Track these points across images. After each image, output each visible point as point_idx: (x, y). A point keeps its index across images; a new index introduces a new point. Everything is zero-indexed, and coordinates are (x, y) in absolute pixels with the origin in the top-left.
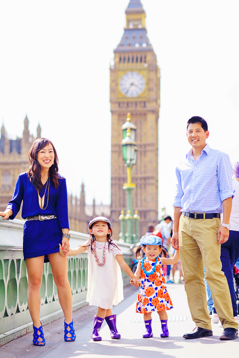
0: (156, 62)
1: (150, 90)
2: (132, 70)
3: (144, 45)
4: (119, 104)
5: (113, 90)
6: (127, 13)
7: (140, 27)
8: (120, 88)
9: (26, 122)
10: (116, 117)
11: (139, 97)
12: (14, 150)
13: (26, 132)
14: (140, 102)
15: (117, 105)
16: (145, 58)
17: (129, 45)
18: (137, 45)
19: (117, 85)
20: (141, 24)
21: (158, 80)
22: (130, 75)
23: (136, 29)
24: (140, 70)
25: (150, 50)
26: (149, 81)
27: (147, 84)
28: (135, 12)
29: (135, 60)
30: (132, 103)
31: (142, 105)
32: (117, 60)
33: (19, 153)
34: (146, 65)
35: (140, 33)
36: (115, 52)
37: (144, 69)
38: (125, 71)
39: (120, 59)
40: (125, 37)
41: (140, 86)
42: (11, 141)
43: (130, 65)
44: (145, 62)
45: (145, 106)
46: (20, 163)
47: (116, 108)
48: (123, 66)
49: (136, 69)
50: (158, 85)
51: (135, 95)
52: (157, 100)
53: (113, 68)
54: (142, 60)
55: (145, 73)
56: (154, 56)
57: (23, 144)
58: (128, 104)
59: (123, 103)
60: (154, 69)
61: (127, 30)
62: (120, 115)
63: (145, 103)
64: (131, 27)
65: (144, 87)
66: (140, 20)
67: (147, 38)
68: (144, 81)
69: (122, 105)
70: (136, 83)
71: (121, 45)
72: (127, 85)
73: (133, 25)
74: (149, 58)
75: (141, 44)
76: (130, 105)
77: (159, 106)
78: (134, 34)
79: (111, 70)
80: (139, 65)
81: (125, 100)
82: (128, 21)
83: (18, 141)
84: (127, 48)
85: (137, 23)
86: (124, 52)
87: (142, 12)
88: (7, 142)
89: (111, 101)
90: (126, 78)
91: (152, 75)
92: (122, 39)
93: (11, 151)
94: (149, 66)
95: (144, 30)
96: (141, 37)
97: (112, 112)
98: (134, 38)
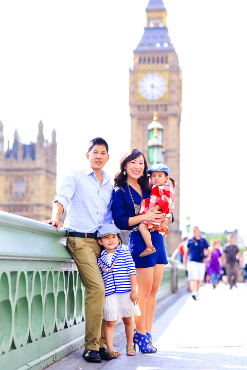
0: (178, 62)
1: (171, 92)
2: (152, 71)
3: (166, 45)
4: (139, 107)
5: (133, 93)
6: (148, 11)
7: (161, 25)
8: (140, 90)
9: (41, 126)
10: (135, 121)
11: (160, 100)
12: (28, 155)
13: (41, 137)
14: (161, 106)
15: (136, 109)
16: (167, 58)
17: (150, 45)
18: (158, 45)
19: (136, 87)
20: (162, 23)
21: (180, 81)
22: (150, 76)
23: (157, 28)
24: (161, 72)
25: (172, 51)
26: (170, 83)
27: (169, 86)
28: (156, 9)
29: (156, 60)
30: (152, 106)
31: (164, 108)
32: (137, 60)
33: (33, 158)
34: (167, 66)
35: (161, 32)
36: (135, 52)
37: (166, 70)
38: (145, 72)
39: (140, 60)
40: (146, 37)
41: (162, 89)
42: (25, 146)
43: (151, 66)
44: (167, 62)
45: (166, 110)
46: (34, 170)
47: (136, 111)
48: (143, 67)
49: (157, 70)
50: (180, 88)
51: (156, 98)
52: (178, 103)
53: (132, 69)
54: (163, 60)
55: (166, 74)
56: (176, 56)
57: (37, 149)
58: (148, 107)
59: (143, 106)
60: (175, 70)
61: (147, 29)
62: (139, 119)
63: (166, 106)
64: (152, 25)
65: (165, 89)
66: (161, 18)
67: (168, 37)
68: (165, 83)
69: (142, 108)
70: (156, 84)
71: (141, 45)
72: (149, 89)
73: (154, 24)
74: (170, 59)
75: (162, 44)
76: (151, 108)
77: (181, 110)
78: (155, 33)
79: (130, 71)
80: (160, 66)
81: (145, 103)
82: (149, 19)
83: (32, 146)
84: (147, 48)
85: (157, 21)
86: (144, 52)
87: (163, 10)
88: (20, 147)
89: (131, 104)
90: (146, 80)
91: (174, 77)
92: (142, 38)
93: (24, 156)
94: (171, 67)
95: (165, 29)
96: (162, 37)
97: (132, 116)
98: (155, 37)
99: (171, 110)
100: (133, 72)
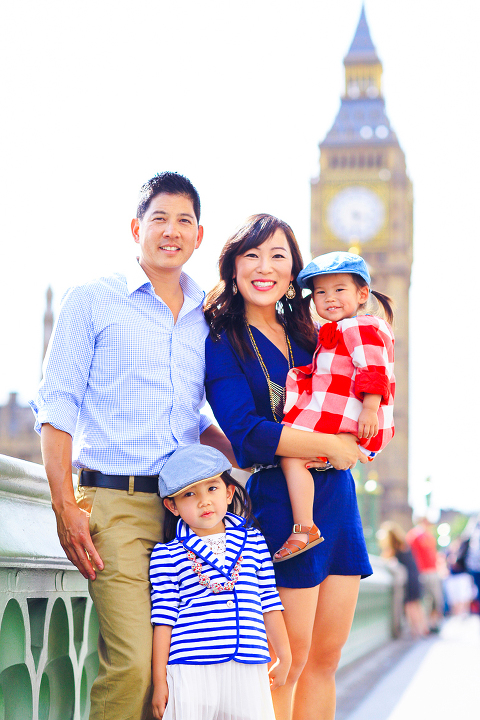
0: (405, 166)
1: (393, 226)
2: (355, 184)
3: (382, 132)
5: (318, 227)
7: (372, 94)
8: (332, 222)
17: (351, 131)
21: (410, 205)
22: (350, 193)
23: (364, 99)
24: (372, 185)
25: (392, 143)
26: (392, 208)
27: (390, 213)
32: (326, 162)
34: (386, 174)
36: (323, 146)
38: (341, 186)
39: (333, 161)
40: (343, 116)
48: (339, 175)
50: (409, 216)
52: (406, 248)
53: (317, 181)
54: (378, 162)
56: (402, 156)
60: (401, 182)
61: (346, 101)
64: (355, 93)
66: (371, 79)
67: (385, 117)
71: (334, 131)
72: (347, 217)
73: (359, 90)
74: (392, 158)
77: (411, 262)
79: (313, 186)
82: (349, 81)
84: (343, 138)
86: (342, 146)
87: (375, 62)
89: (314, 250)
91: (398, 195)
92: (336, 119)
94: (393, 175)
95: (380, 100)
99: (394, 261)
100: (318, 187)
